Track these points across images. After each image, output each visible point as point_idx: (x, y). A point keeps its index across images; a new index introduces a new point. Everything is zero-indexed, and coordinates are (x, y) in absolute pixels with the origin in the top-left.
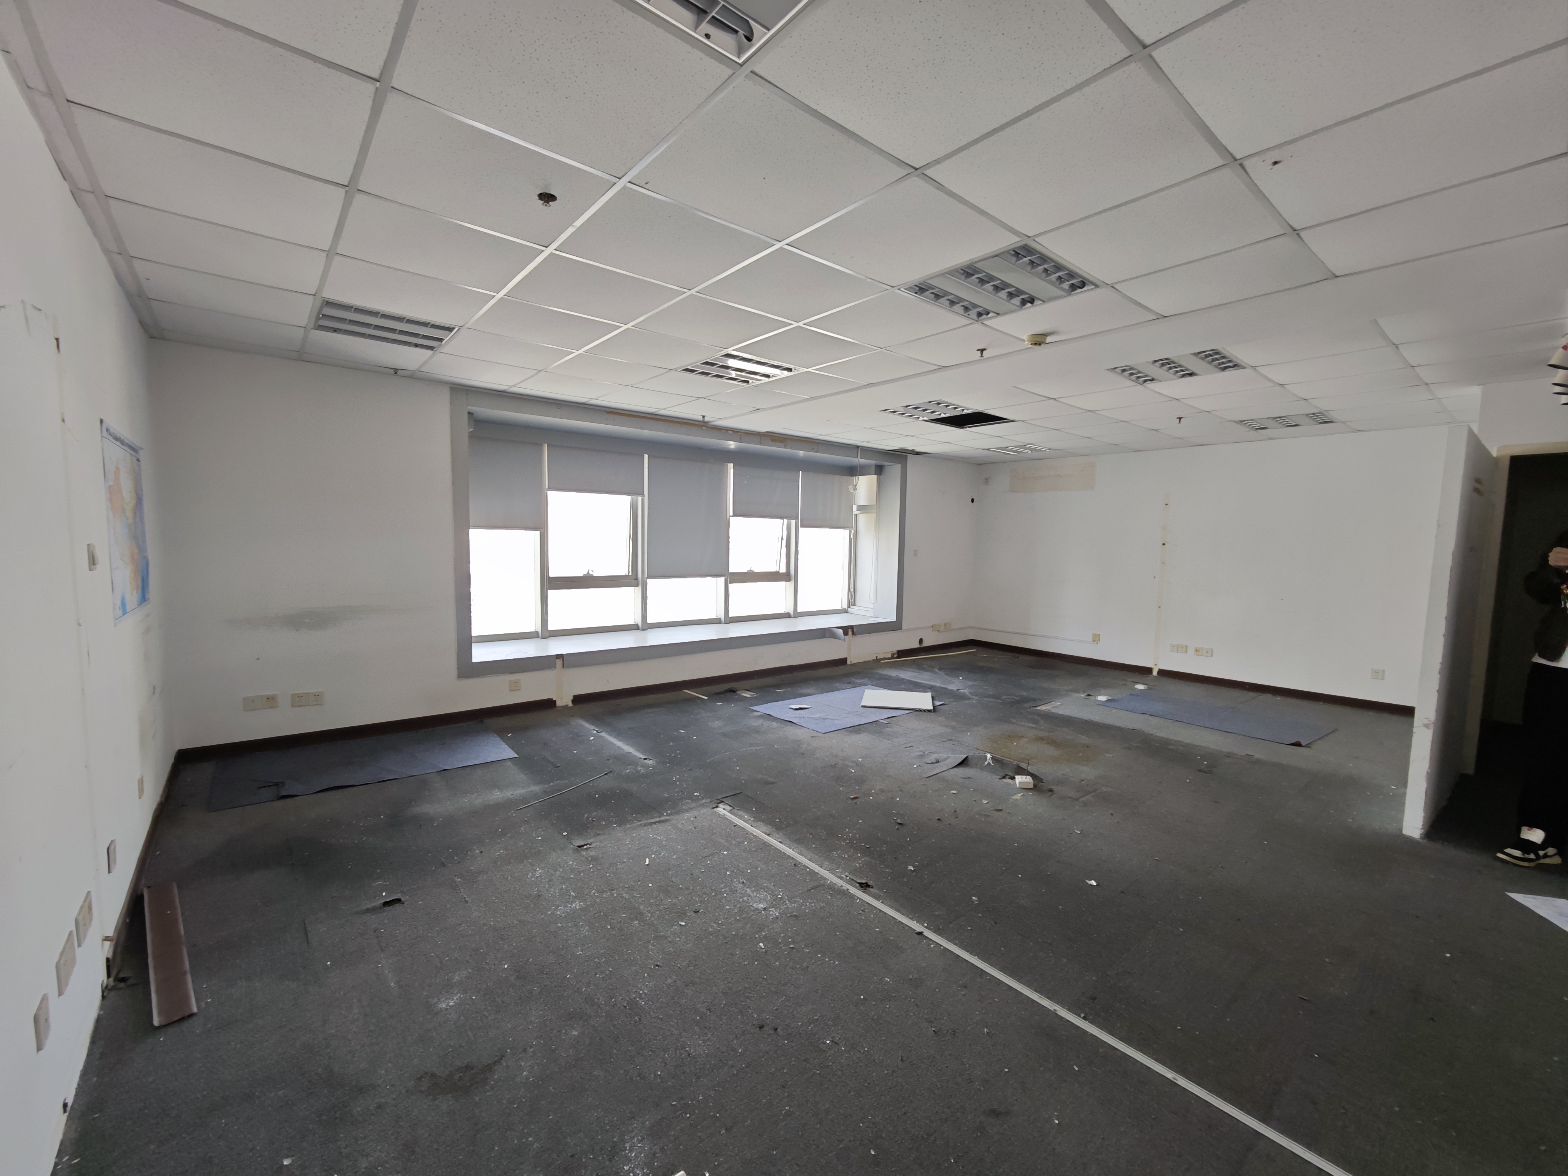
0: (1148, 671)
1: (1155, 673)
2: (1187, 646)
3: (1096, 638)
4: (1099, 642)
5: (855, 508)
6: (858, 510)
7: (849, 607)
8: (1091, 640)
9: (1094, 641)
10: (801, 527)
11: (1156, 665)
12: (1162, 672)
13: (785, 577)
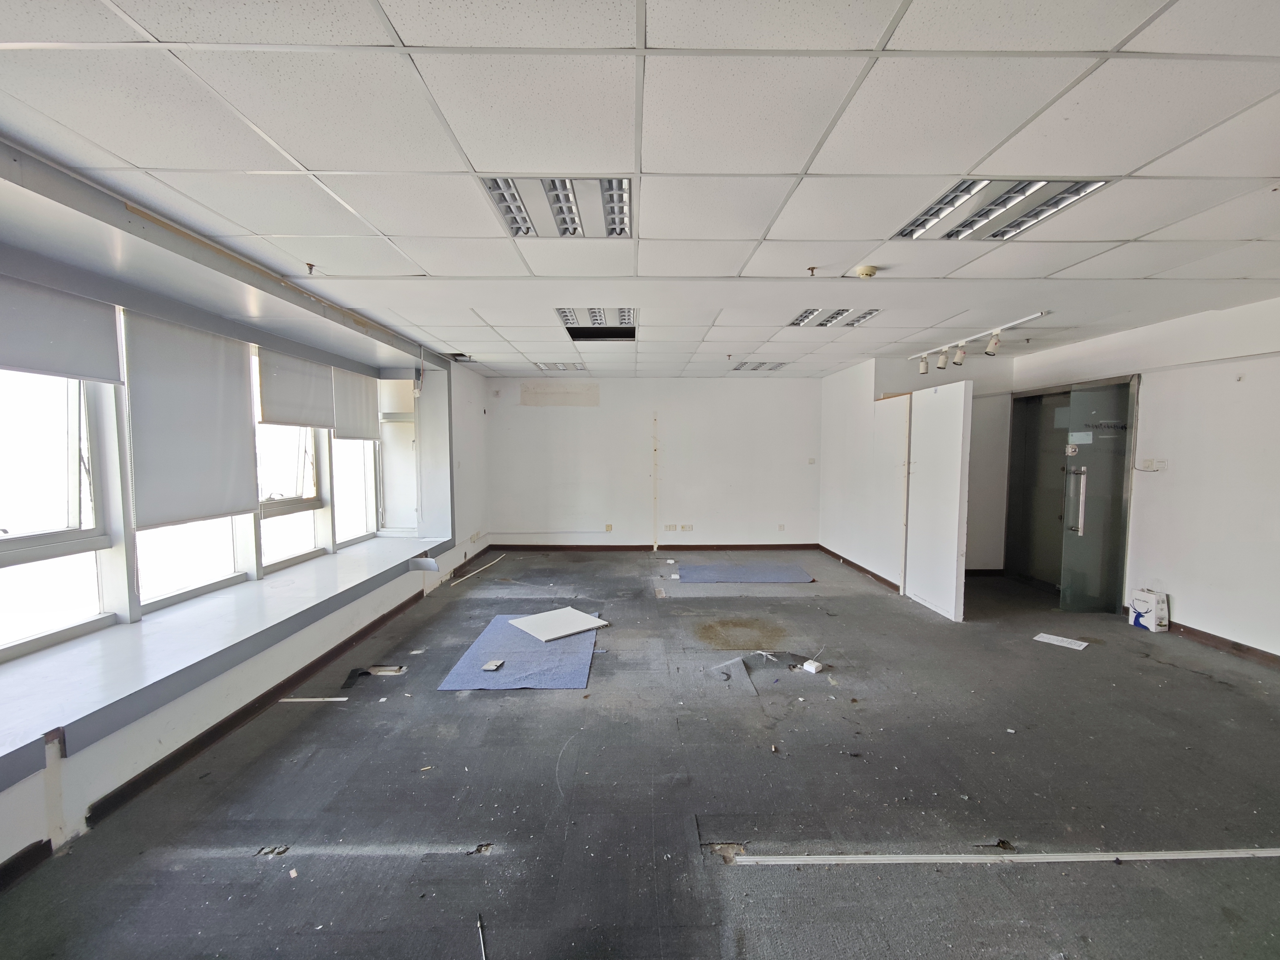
0: (650, 548)
1: (655, 549)
2: (676, 525)
3: (609, 528)
4: (611, 531)
5: (380, 416)
6: (384, 418)
7: (378, 530)
8: (605, 530)
9: (607, 531)
10: (334, 437)
11: (655, 542)
12: (660, 548)
13: (317, 503)
